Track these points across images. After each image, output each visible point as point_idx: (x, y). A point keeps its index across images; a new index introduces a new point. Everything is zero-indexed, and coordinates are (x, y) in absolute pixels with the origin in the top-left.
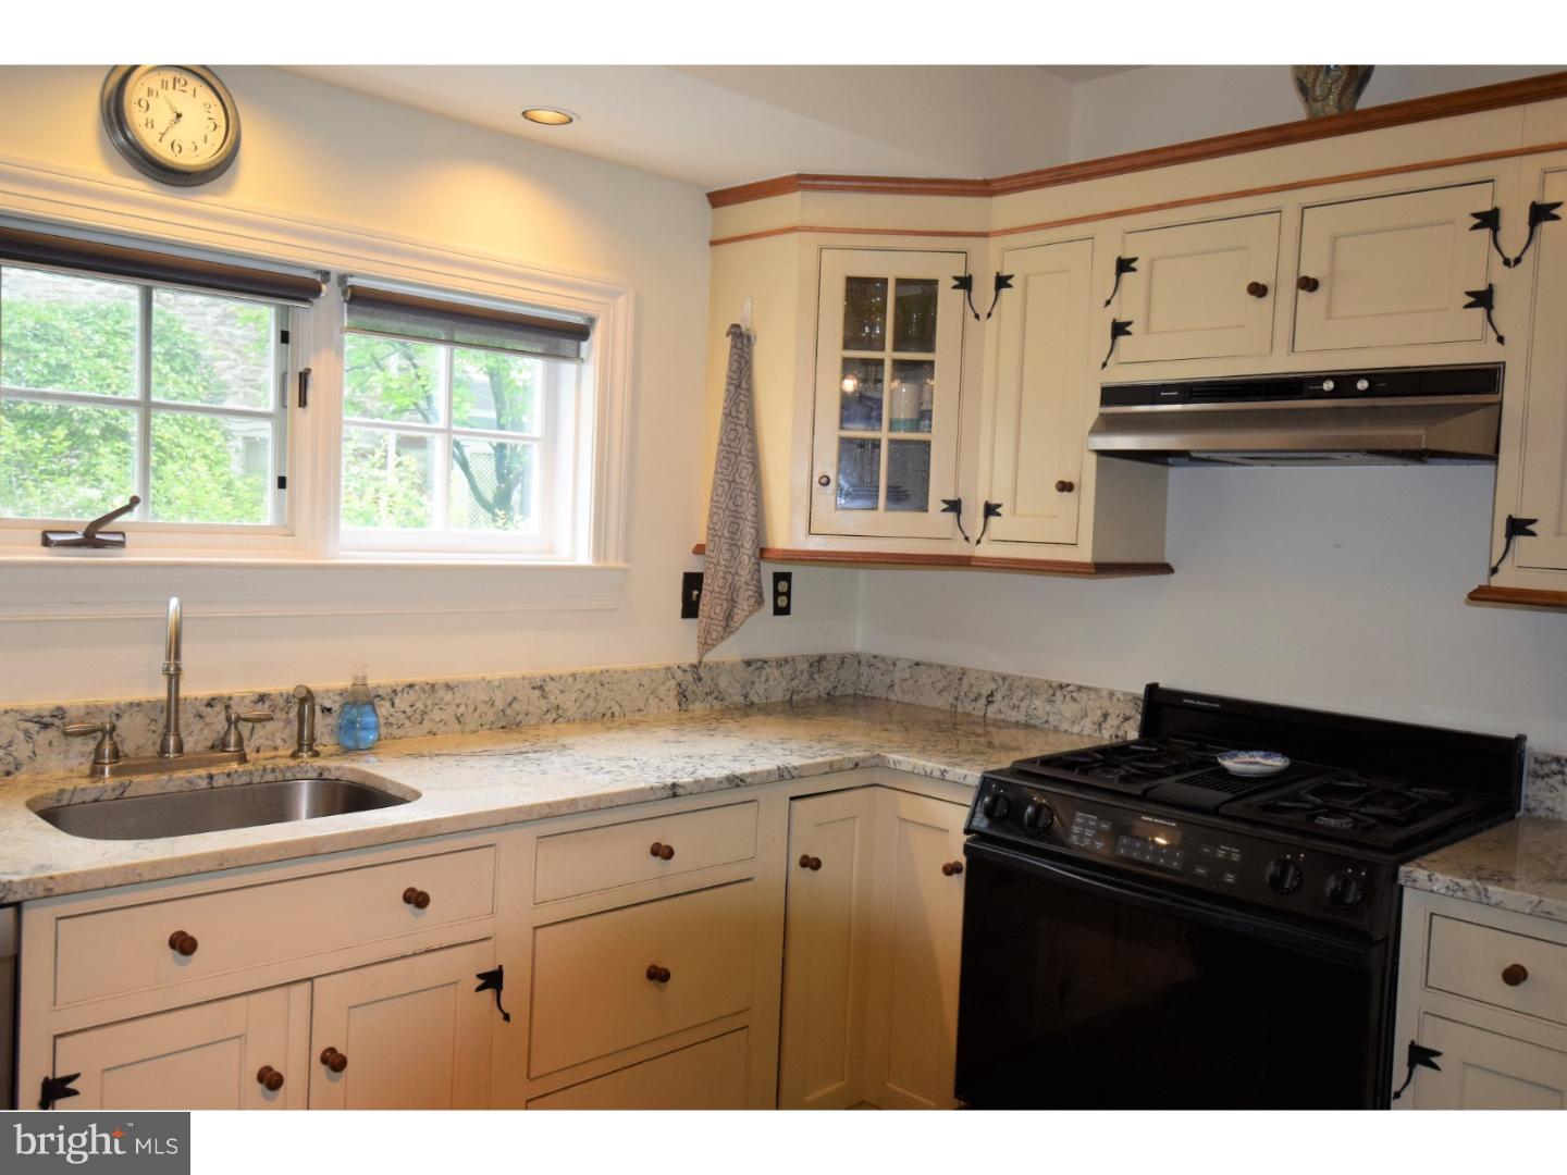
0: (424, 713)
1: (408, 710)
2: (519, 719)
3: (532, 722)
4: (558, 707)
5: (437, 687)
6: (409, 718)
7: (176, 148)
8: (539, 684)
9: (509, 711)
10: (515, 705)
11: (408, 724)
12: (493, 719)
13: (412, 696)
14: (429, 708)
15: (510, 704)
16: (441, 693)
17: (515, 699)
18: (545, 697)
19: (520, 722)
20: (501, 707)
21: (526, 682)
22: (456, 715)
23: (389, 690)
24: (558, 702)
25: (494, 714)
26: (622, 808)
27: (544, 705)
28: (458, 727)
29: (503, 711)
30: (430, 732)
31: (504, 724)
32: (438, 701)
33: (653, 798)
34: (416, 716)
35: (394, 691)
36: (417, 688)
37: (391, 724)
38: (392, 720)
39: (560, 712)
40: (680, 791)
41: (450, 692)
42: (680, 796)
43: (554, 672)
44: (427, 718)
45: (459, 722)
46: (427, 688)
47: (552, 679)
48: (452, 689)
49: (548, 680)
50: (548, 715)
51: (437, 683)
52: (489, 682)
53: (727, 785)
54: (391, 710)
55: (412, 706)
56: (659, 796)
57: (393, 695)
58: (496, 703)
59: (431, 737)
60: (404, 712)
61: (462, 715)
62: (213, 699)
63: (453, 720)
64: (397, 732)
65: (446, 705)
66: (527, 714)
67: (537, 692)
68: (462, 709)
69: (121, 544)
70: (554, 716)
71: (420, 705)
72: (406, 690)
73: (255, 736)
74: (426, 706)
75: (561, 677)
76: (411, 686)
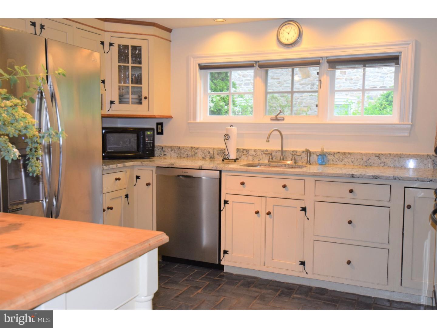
0: (342, 159)
1: (338, 158)
2: (371, 164)
3: (376, 165)
4: (384, 162)
5: (346, 153)
6: (338, 160)
7: (288, 40)
8: (378, 155)
9: (368, 162)
10: (370, 160)
11: (338, 161)
12: (363, 163)
13: (339, 155)
14: (344, 158)
15: (368, 160)
16: (347, 155)
17: (370, 159)
18: (380, 159)
19: (372, 165)
20: (365, 160)
21: (373, 155)
22: (351, 161)
23: (333, 153)
24: (385, 161)
25: (363, 162)
26: (335, 177)
27: (380, 161)
28: (352, 164)
29: (366, 161)
30: (344, 164)
31: (366, 165)
32: (346, 156)
33: (345, 176)
34: (340, 159)
35: (334, 153)
36: (340, 153)
37: (334, 161)
38: (334, 160)
39: (385, 164)
40: (354, 176)
41: (350, 155)
42: (354, 177)
43: (382, 153)
44: (343, 160)
45: (353, 163)
46: (343, 153)
47: (382, 154)
48: (350, 154)
49: (381, 154)
50: (381, 164)
51: (346, 152)
52: (361, 153)
53: (371, 177)
54: (334, 158)
55: (339, 157)
56: (347, 176)
57: (334, 154)
58: (364, 159)
59: (344, 165)
60: (337, 158)
61: (353, 161)
62: (294, 151)
63: (351, 162)
64: (335, 163)
65: (349, 158)
66: (374, 163)
67: (377, 158)
68: (353, 160)
69: (284, 120)
70: (383, 165)
71: (341, 157)
72: (338, 153)
73: (302, 160)
74: (343, 158)
75: (385, 154)
76: (339, 152)
